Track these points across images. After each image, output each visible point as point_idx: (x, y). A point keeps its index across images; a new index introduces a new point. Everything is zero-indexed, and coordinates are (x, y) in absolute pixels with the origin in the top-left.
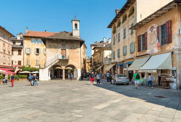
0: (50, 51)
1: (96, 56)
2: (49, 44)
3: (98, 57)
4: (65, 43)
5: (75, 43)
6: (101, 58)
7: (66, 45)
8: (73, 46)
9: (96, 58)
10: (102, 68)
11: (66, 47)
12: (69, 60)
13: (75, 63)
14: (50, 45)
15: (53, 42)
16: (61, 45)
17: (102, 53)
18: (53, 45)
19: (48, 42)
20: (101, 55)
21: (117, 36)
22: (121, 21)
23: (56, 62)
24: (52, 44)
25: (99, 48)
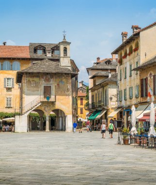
0: (29, 90)
1: (96, 91)
2: (27, 79)
3: (100, 94)
4: (49, 77)
5: (64, 76)
6: (104, 97)
7: (52, 80)
8: (61, 81)
9: (96, 95)
10: (106, 114)
11: (51, 82)
12: (55, 102)
13: (64, 107)
14: (29, 80)
15: (33, 77)
16: (45, 80)
17: (105, 88)
18: (33, 81)
19: (27, 77)
20: (104, 92)
21: (123, 70)
22: (128, 52)
23: (38, 105)
24: (31, 79)
25: (101, 76)
